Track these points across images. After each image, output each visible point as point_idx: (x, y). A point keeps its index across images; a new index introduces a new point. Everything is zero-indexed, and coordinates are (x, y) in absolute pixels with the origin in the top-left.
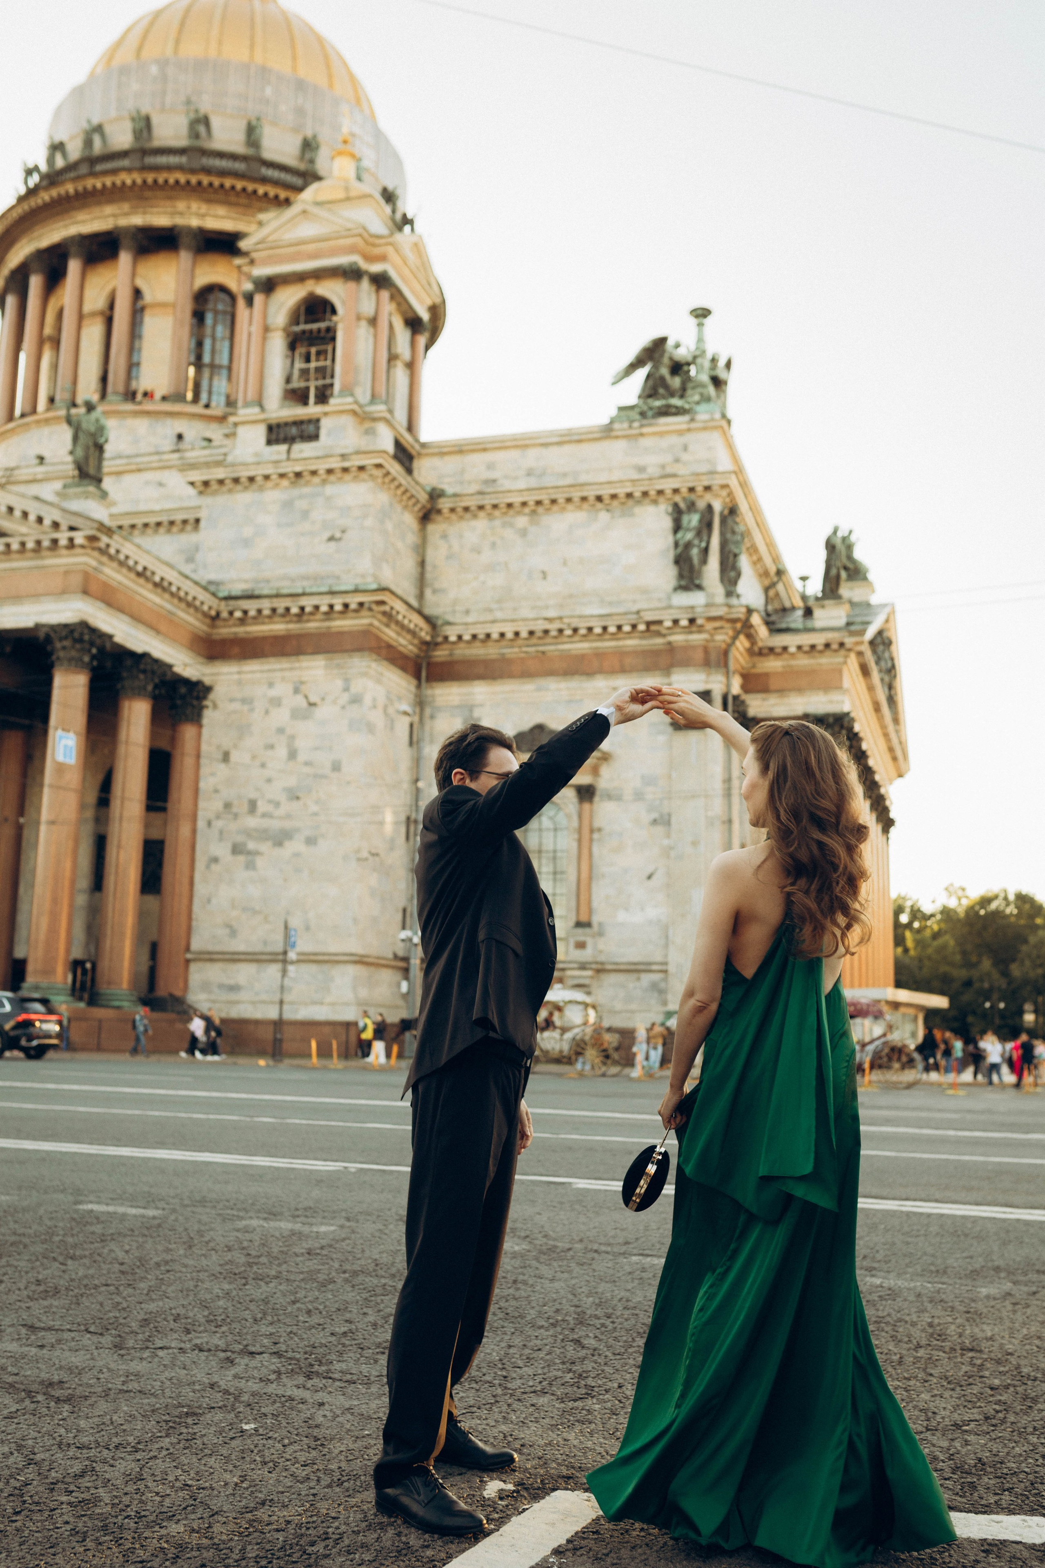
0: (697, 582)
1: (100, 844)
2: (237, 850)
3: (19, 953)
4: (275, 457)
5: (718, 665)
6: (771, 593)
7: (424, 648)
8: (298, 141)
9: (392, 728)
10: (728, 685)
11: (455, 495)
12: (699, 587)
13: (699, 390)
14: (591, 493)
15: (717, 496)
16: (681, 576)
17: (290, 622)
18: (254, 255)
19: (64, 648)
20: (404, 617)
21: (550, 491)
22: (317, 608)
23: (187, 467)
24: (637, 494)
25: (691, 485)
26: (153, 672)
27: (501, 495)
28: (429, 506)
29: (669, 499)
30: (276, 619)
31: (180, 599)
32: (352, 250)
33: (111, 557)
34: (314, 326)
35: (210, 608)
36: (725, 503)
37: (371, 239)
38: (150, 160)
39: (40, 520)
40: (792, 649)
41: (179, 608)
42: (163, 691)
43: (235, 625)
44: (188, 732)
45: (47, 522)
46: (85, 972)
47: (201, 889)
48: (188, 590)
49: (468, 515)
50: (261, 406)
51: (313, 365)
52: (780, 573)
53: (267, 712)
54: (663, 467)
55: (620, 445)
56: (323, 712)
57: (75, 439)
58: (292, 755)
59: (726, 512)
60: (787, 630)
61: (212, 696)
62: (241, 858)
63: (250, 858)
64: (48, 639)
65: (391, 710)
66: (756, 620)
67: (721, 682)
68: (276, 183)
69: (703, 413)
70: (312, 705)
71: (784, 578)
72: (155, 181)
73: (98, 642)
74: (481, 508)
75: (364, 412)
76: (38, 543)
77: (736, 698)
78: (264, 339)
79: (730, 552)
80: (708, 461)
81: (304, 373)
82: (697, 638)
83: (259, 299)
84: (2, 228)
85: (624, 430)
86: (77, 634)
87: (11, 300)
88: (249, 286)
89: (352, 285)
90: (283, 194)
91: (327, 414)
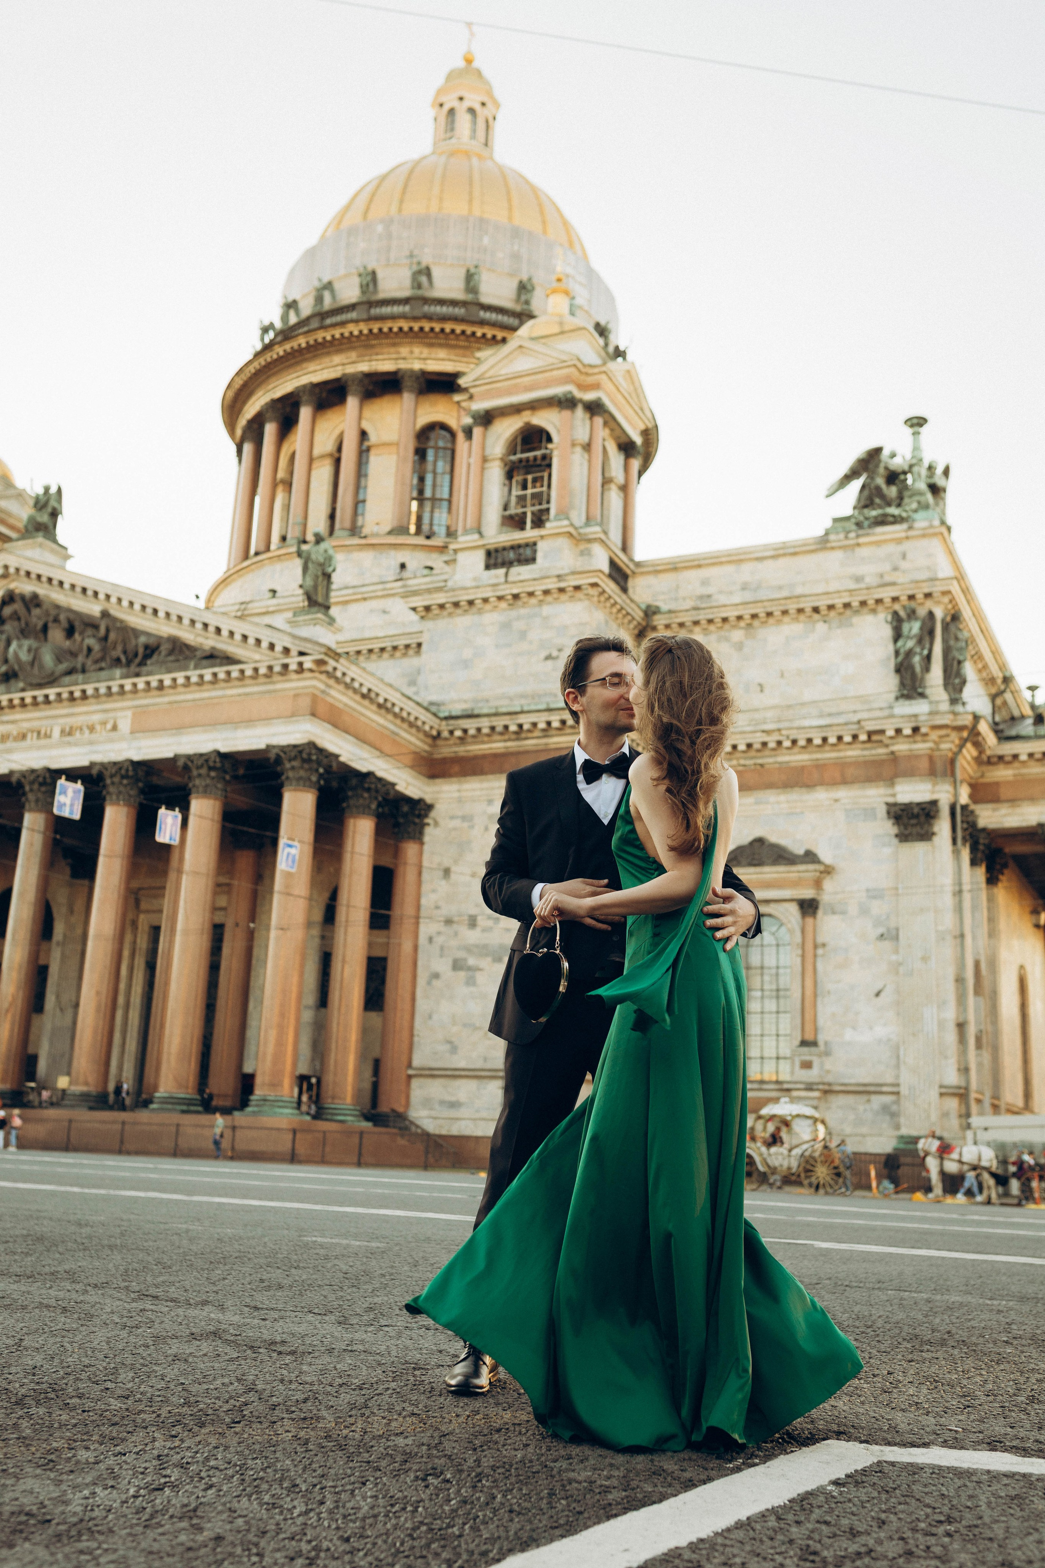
0: (920, 690)
1: (326, 960)
2: (458, 965)
3: (248, 1067)
4: (494, 581)
5: (944, 774)
6: (999, 701)
8: (514, 285)
10: (956, 795)
11: (670, 612)
12: (922, 695)
13: (917, 498)
14: (808, 605)
15: (938, 603)
16: (902, 684)
17: (509, 740)
18: (473, 390)
19: (293, 768)
21: (766, 604)
22: (535, 725)
23: (409, 594)
24: (855, 604)
25: (910, 592)
26: (377, 791)
27: (716, 610)
28: (644, 623)
29: (887, 608)
30: (496, 737)
31: (403, 720)
32: (568, 380)
33: (338, 681)
35: (432, 728)
36: (946, 612)
37: (584, 368)
38: (376, 311)
39: (272, 646)
40: (1023, 757)
41: (401, 728)
42: (386, 809)
43: (455, 744)
44: (410, 849)
45: (278, 648)
47: (422, 1006)
48: (409, 710)
50: (480, 533)
51: (529, 491)
52: (1007, 680)
53: (486, 829)
54: (882, 576)
55: (838, 556)
57: (305, 569)
59: (948, 619)
60: (1017, 738)
61: (433, 814)
62: (462, 975)
63: (472, 973)
64: (278, 760)
66: (984, 728)
67: (948, 792)
68: (494, 325)
69: (921, 521)
71: (1011, 685)
72: (381, 330)
73: (325, 761)
74: (696, 623)
75: (580, 534)
76: (270, 668)
77: (964, 808)
78: (483, 469)
79: (953, 659)
80: (929, 568)
81: (521, 499)
82: (921, 747)
83: (477, 431)
84: (239, 382)
85: (839, 541)
86: (305, 756)
87: (248, 448)
88: (468, 420)
89: (566, 413)
90: (500, 335)
91: (543, 537)
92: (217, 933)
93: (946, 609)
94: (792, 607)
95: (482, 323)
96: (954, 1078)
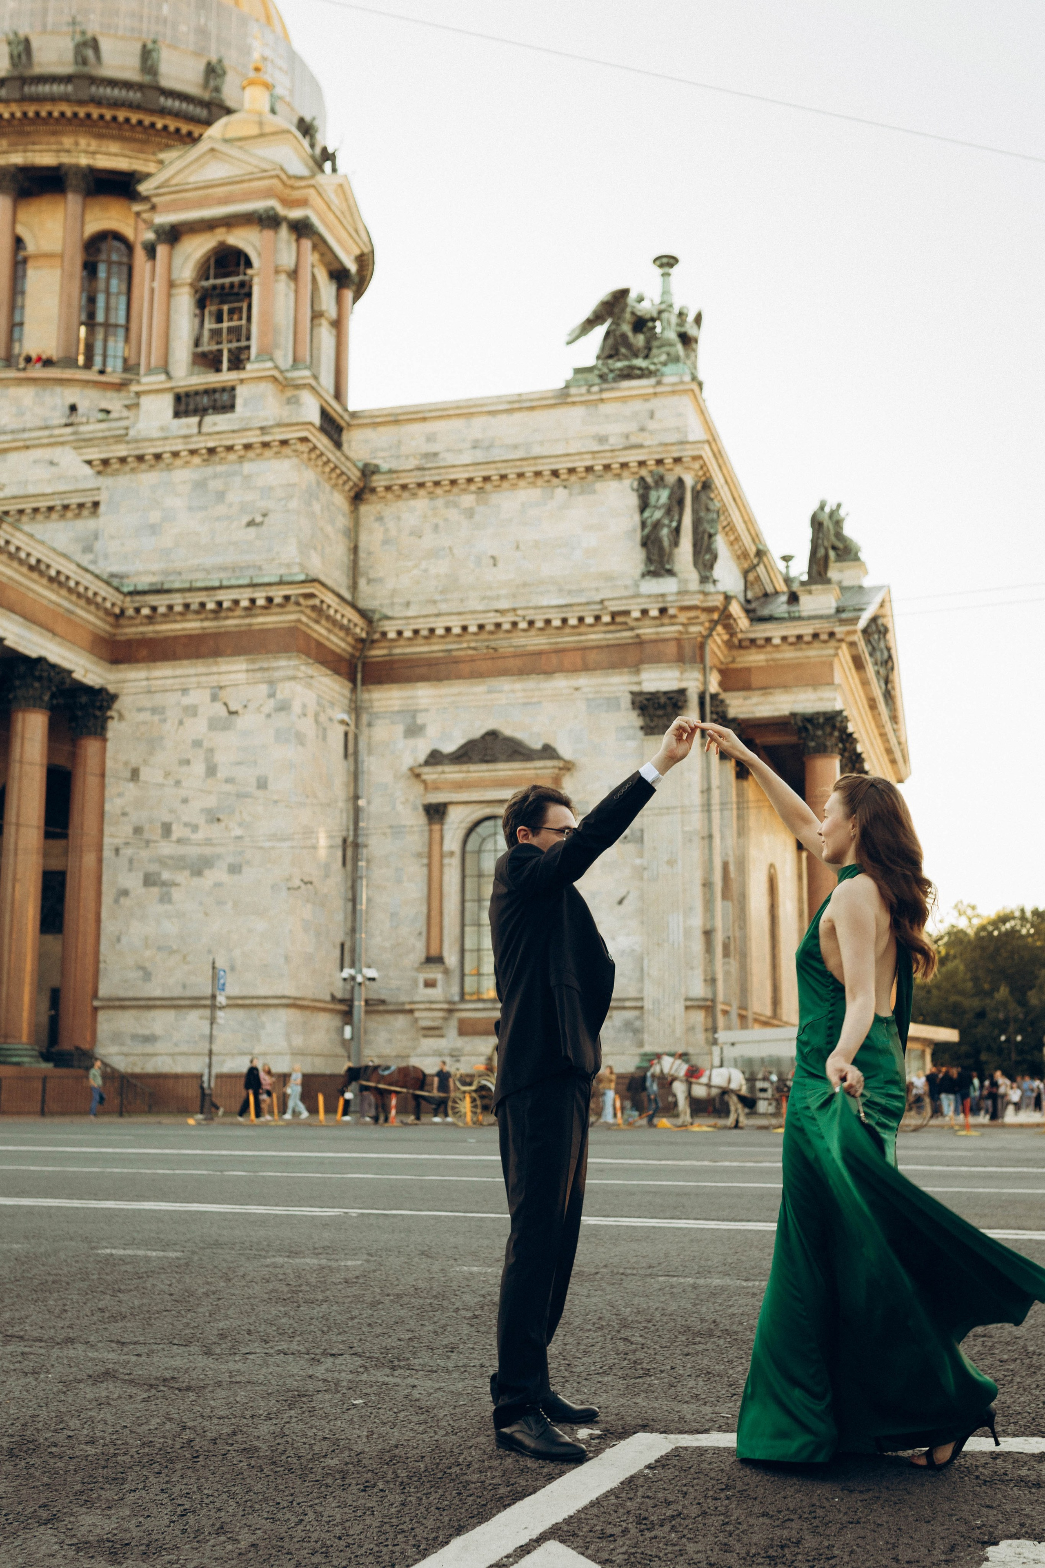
0: (668, 567)
2: (149, 880)
4: (184, 432)
5: (693, 661)
6: (751, 577)
7: (360, 646)
8: (201, 66)
9: (324, 738)
10: (705, 683)
11: (391, 471)
12: (671, 573)
13: (665, 349)
14: (546, 467)
15: (688, 468)
16: (649, 560)
17: (206, 619)
18: (155, 200)
20: (336, 611)
21: (499, 465)
22: (236, 602)
23: (81, 443)
24: (599, 468)
25: (658, 457)
26: (50, 680)
27: (443, 471)
28: (361, 485)
29: (634, 473)
30: (190, 616)
32: (269, 193)
35: (113, 605)
36: (697, 477)
37: (289, 180)
38: (30, 90)
40: (777, 641)
41: (77, 605)
42: (61, 701)
43: (142, 624)
44: (91, 746)
47: (108, 927)
48: (88, 584)
49: (406, 494)
50: (167, 373)
52: (760, 554)
53: (181, 723)
54: (627, 437)
55: (578, 412)
56: (245, 721)
58: (211, 771)
59: (699, 487)
60: (770, 619)
61: (117, 705)
62: (155, 890)
63: (165, 889)
65: (323, 718)
66: (735, 609)
67: (697, 680)
68: (177, 115)
69: (671, 375)
70: (232, 713)
71: (765, 559)
72: (37, 114)
74: (421, 485)
75: (286, 379)
77: (714, 697)
78: (169, 296)
79: (704, 531)
80: (678, 429)
81: (216, 334)
82: (670, 630)
83: (162, 250)
85: (581, 395)
88: (150, 236)
89: (268, 234)
90: (186, 129)
91: (242, 381)
93: (696, 475)
94: (529, 470)
95: (164, 113)
96: (699, 990)
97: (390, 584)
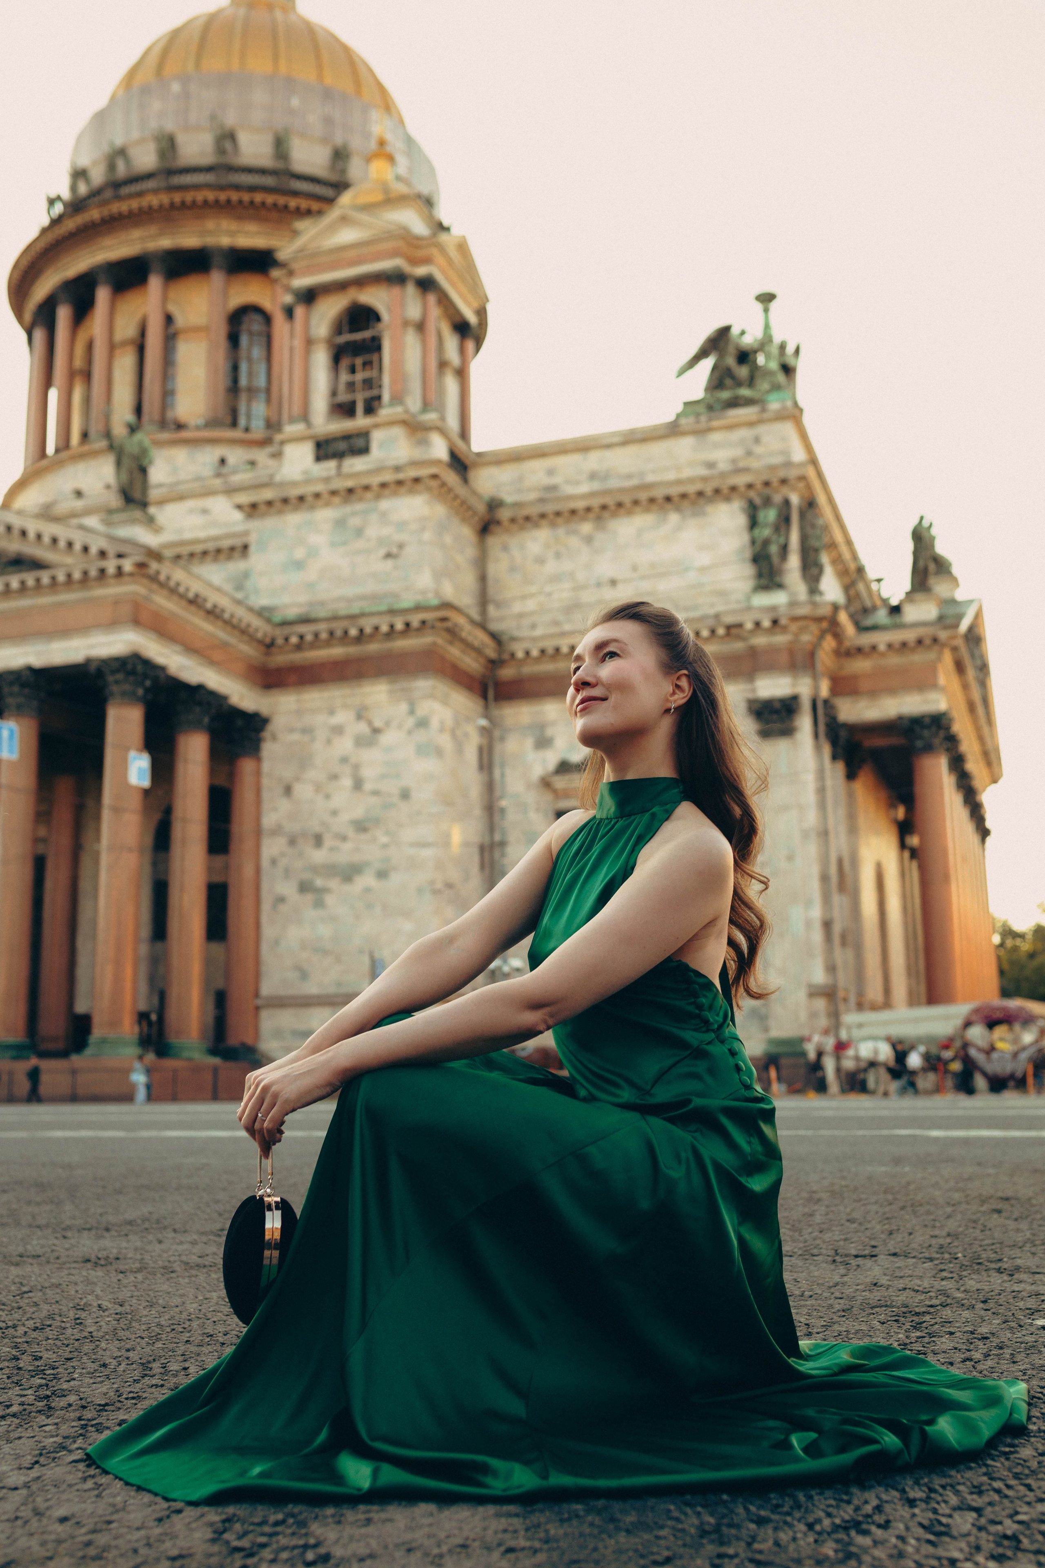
1: (161, 891)
2: (304, 887)
3: (81, 1007)
4: (324, 474)
5: (804, 668)
7: (490, 666)
9: (460, 751)
10: (816, 688)
11: (514, 504)
12: (780, 586)
13: (768, 379)
14: (659, 493)
15: (794, 489)
16: (760, 575)
17: (349, 645)
18: (292, 265)
19: (117, 682)
20: (468, 634)
21: (615, 494)
22: (376, 628)
23: (230, 491)
24: (708, 492)
25: (765, 477)
26: (209, 705)
27: (562, 502)
28: (487, 517)
29: (742, 495)
30: (334, 643)
31: (234, 627)
32: (394, 253)
33: (162, 585)
34: (358, 336)
35: (265, 635)
36: (802, 498)
37: (413, 241)
38: (177, 180)
39: (86, 550)
40: (882, 647)
41: (233, 636)
42: (220, 725)
43: (290, 652)
44: (247, 766)
45: (93, 551)
46: (150, 1024)
47: (268, 931)
48: (241, 616)
49: (528, 525)
50: (307, 421)
51: (359, 376)
52: (859, 572)
53: (329, 741)
54: (734, 461)
55: (686, 442)
56: (389, 738)
58: (358, 785)
59: (804, 506)
60: (875, 628)
61: (271, 728)
62: (309, 897)
63: (318, 896)
64: (100, 674)
65: (458, 733)
66: (843, 617)
67: (807, 686)
68: (306, 195)
69: (773, 402)
70: (376, 731)
71: (864, 577)
72: (183, 201)
73: (152, 674)
74: (543, 516)
75: (416, 422)
76: (85, 573)
77: (826, 702)
78: (307, 352)
79: (810, 548)
80: (781, 453)
81: (351, 386)
82: (781, 639)
83: (300, 311)
84: (25, 262)
85: (690, 425)
86: (129, 667)
87: (39, 335)
88: (288, 299)
89: (396, 291)
90: (315, 206)
91: (377, 426)
92: (39, 865)
93: (801, 495)
95: (295, 194)
96: (819, 976)
97: (517, 608)
